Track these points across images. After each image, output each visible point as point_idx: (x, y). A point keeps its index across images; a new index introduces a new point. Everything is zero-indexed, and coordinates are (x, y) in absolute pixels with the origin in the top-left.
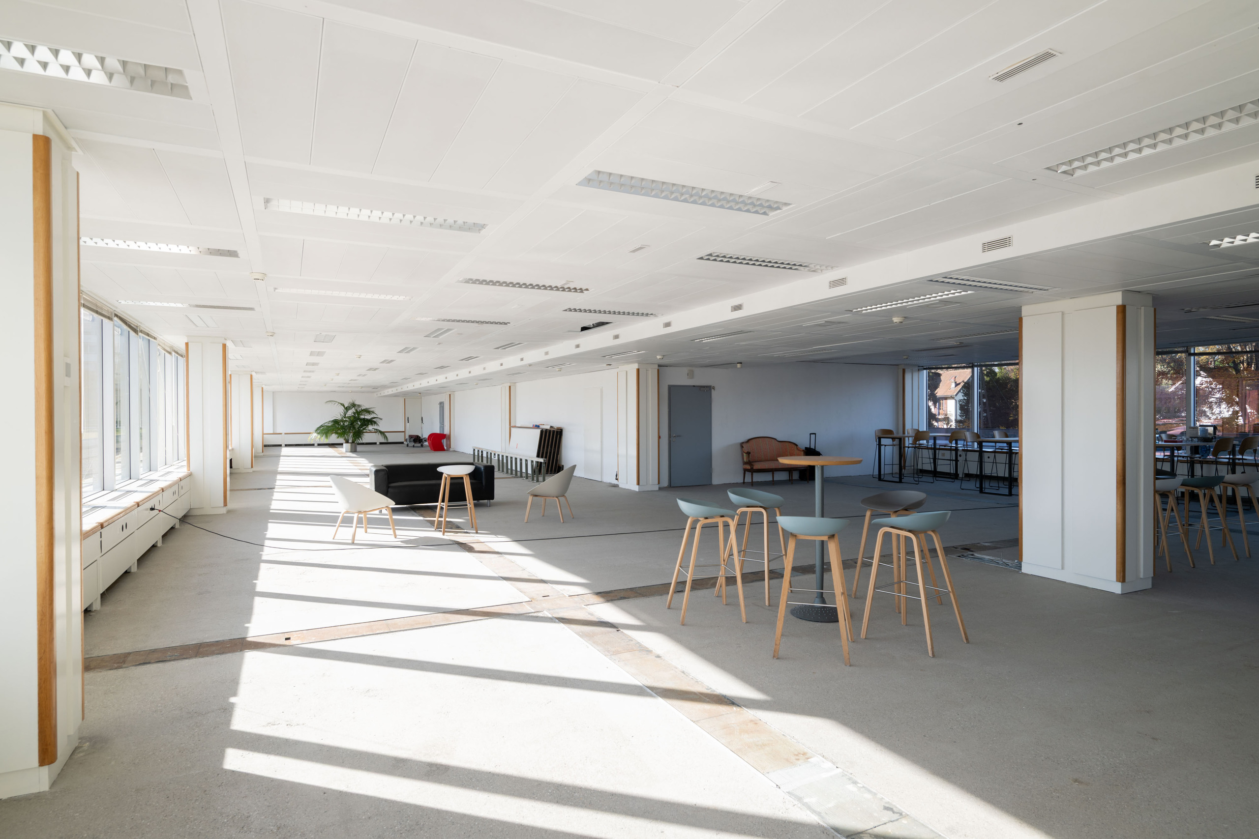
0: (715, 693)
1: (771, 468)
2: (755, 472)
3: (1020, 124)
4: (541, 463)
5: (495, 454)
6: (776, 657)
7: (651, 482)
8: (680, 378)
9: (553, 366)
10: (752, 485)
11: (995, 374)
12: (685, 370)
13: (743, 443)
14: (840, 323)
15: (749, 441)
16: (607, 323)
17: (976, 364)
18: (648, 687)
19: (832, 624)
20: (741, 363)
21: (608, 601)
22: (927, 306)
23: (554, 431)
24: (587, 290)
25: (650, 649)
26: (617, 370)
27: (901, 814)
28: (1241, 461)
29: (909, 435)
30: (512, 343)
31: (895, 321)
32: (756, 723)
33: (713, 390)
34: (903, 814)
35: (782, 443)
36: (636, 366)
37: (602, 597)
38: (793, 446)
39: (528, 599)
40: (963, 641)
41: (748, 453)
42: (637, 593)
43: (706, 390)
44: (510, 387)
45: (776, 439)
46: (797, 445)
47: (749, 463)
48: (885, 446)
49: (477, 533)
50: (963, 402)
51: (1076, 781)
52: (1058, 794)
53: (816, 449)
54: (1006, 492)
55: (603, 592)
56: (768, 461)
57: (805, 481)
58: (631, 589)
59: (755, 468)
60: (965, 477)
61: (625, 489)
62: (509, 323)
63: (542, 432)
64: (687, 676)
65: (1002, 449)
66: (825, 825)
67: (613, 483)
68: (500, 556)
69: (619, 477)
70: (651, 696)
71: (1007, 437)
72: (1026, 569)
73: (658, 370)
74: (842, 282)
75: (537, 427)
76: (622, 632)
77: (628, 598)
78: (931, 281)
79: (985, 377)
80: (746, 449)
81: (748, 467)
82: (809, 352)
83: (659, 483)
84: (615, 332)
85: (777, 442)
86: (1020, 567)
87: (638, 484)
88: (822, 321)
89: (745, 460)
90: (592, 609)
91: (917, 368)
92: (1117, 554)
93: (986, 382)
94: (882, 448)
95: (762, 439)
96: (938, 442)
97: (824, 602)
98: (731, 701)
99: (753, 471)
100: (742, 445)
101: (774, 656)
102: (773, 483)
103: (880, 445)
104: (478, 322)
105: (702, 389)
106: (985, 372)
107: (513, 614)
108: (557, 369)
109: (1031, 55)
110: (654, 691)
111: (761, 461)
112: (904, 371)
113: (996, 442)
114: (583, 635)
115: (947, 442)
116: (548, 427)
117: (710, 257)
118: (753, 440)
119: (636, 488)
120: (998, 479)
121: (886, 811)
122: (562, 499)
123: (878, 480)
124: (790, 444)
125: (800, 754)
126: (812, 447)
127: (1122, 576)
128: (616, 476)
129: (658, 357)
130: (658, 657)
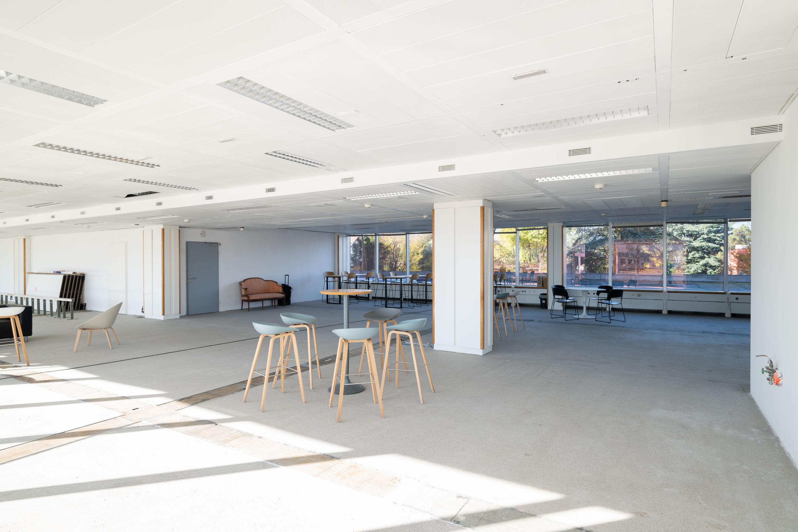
0: (316, 454)
1: (261, 298)
2: (250, 301)
3: (502, 105)
4: (68, 302)
5: (11, 297)
6: (340, 421)
7: (174, 312)
8: (195, 237)
9: (82, 224)
10: (249, 310)
11: (370, 240)
12: (199, 231)
13: (241, 282)
14: (332, 205)
15: (245, 281)
16: (154, 193)
17: (377, 234)
18: (268, 461)
19: (357, 394)
20: (243, 228)
21: (193, 404)
22: (390, 199)
23: (76, 276)
24: (158, 166)
25: (250, 433)
26: (143, 229)
27: (467, 498)
28: (500, 285)
29: (342, 275)
30: (52, 203)
31: (366, 206)
32: (355, 467)
33: (219, 246)
34: (468, 497)
35: (267, 281)
36: (161, 226)
37: (186, 402)
38: (275, 283)
39: (121, 414)
40: (432, 392)
41: (246, 289)
42: (213, 394)
43: (214, 246)
44: (24, 240)
45: (263, 279)
46: (277, 283)
47: (246, 295)
48: (330, 282)
49: (28, 365)
50: (353, 256)
51: (526, 455)
52: (524, 464)
53: (289, 286)
54: (399, 306)
55: (185, 398)
56: (258, 294)
57: (282, 306)
58: (206, 392)
59: (251, 299)
60: (372, 299)
61: (151, 319)
62: (61, 186)
63: (65, 277)
64: (290, 446)
65: (394, 282)
66: (436, 518)
67: (138, 314)
68: (67, 383)
69: (145, 310)
70: (273, 467)
71: (396, 275)
72: (436, 347)
73: (179, 230)
74: (350, 180)
75: (59, 273)
76: (220, 425)
77: (209, 400)
78: (405, 185)
79: (364, 242)
80: (244, 286)
81: (246, 298)
82: (297, 222)
83: (180, 313)
84: (159, 200)
85: (264, 281)
86: (432, 347)
87: (164, 314)
88: (322, 203)
89: (243, 294)
90: (184, 412)
91: (345, 235)
92: (481, 335)
93: (365, 244)
94: (329, 282)
95: (254, 279)
96: (358, 279)
97: (349, 382)
98: (331, 456)
99: (249, 301)
100: (240, 284)
101: (338, 421)
102: (263, 308)
103: (327, 281)
104: (27, 182)
105: (211, 244)
106: (364, 239)
107: (113, 429)
108: (86, 226)
109: (536, 70)
110: (274, 462)
111: (253, 294)
112: (338, 236)
113: (391, 278)
114: (189, 433)
115: (364, 279)
116: (71, 273)
117: (275, 154)
118: (248, 280)
119: (162, 318)
120: (394, 299)
121: (459, 498)
122: (109, 330)
123: (326, 303)
124: (272, 282)
125: (393, 479)
126: (287, 284)
127: (483, 347)
128: (142, 309)
129: (186, 221)
130: (260, 437)
